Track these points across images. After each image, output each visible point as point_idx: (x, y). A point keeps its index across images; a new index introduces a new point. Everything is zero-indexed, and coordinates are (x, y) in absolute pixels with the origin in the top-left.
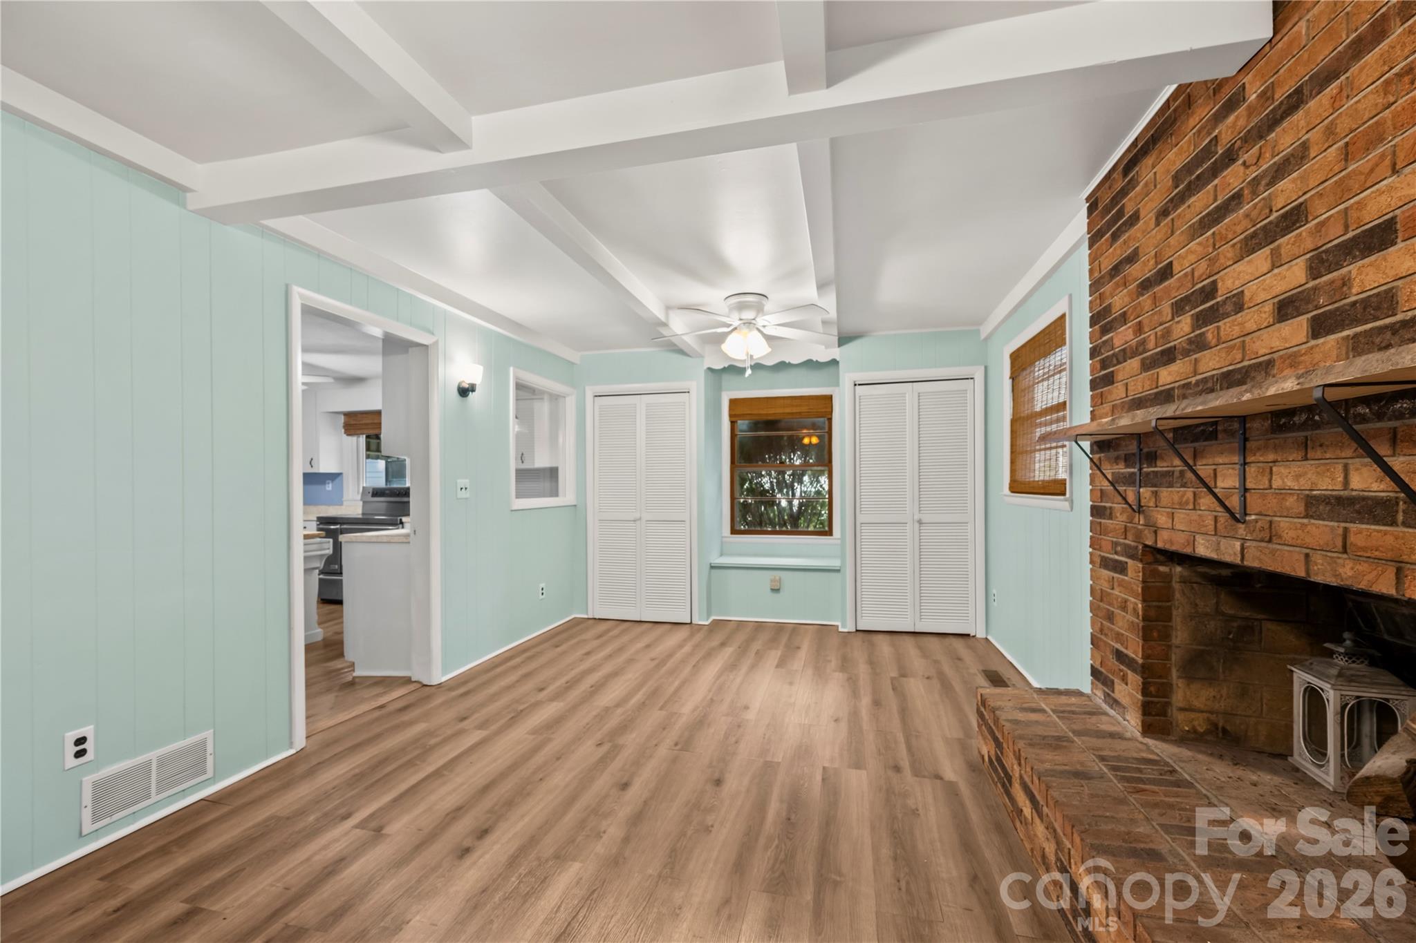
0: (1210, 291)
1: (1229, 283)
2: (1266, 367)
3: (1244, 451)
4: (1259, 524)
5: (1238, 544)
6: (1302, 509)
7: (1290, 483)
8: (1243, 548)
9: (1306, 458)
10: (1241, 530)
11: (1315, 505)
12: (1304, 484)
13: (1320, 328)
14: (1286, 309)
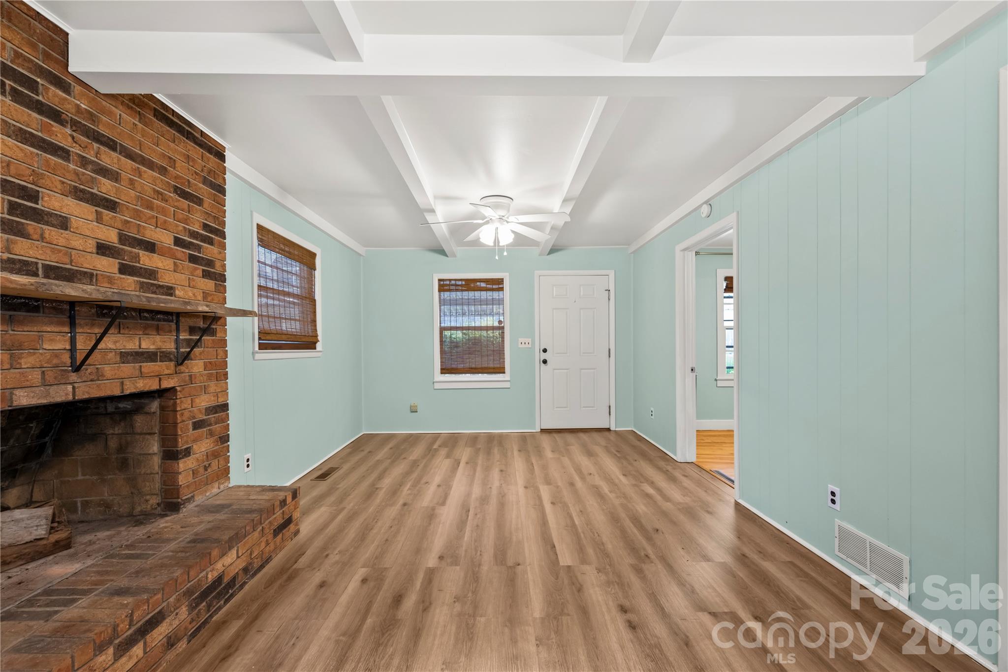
2: (89, 277)
3: (73, 324)
4: (89, 371)
5: (70, 388)
6: (118, 359)
7: (110, 346)
8: (74, 388)
9: (119, 333)
10: (73, 377)
11: (126, 357)
12: (119, 346)
13: (124, 270)
14: (103, 249)
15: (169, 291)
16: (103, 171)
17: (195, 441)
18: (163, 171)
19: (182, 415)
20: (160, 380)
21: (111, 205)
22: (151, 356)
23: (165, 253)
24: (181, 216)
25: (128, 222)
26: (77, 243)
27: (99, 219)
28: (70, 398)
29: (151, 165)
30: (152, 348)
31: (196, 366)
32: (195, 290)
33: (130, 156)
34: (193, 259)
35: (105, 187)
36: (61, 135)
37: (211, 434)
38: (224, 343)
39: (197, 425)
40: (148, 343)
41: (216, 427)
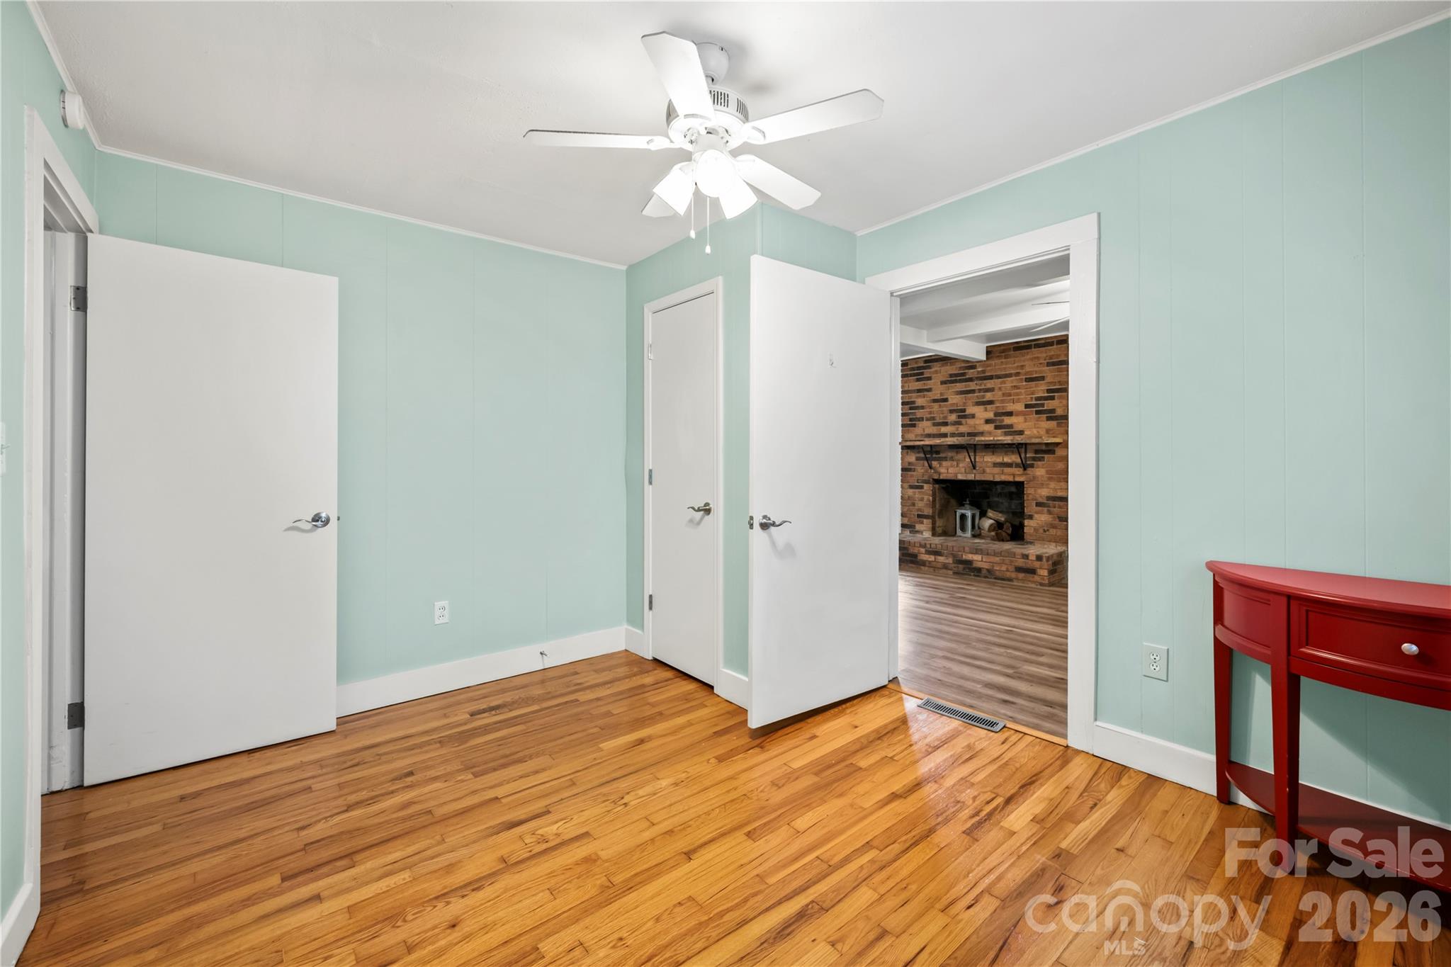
0: (964, 411)
1: (970, 410)
2: (982, 434)
3: (975, 452)
4: (980, 470)
5: (973, 475)
6: (992, 466)
7: (990, 460)
8: (975, 476)
9: (993, 454)
10: (974, 471)
11: (995, 465)
12: (993, 460)
13: (997, 428)
14: (988, 421)
15: (1021, 433)
16: (987, 390)
17: (1037, 513)
18: (1017, 374)
19: (1028, 496)
20: (1014, 477)
21: (991, 402)
22: (1009, 465)
23: (1019, 414)
24: (1029, 393)
25: (998, 407)
26: (977, 422)
27: (986, 410)
28: (973, 479)
29: (1010, 375)
30: (1009, 461)
31: (1040, 471)
32: (1038, 429)
33: (998, 377)
34: (1038, 412)
35: (989, 396)
36: (972, 386)
37: (1050, 513)
38: (1066, 459)
39: (1038, 504)
40: (1007, 459)
41: (1056, 510)
